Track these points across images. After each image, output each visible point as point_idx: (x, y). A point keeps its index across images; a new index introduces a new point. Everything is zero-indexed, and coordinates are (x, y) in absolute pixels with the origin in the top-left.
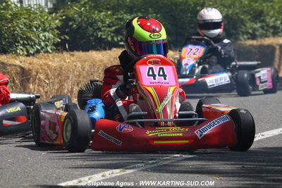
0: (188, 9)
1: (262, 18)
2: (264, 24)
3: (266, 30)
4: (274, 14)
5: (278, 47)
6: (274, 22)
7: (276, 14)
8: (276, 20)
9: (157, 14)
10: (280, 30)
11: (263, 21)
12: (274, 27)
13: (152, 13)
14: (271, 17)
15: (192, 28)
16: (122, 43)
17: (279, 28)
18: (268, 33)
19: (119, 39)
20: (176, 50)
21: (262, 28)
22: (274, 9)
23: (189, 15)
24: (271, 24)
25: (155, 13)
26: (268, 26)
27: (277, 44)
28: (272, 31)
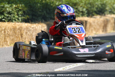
0: (38, 2)
1: (76, 7)
2: (77, 10)
3: (78, 13)
4: (82, 5)
5: (84, 22)
6: (82, 9)
7: (83, 5)
8: (84, 8)
9: (22, 4)
10: (85, 13)
11: (77, 9)
12: (82, 12)
13: (20, 4)
14: (81, 7)
15: (40, 12)
16: (4, 20)
17: (85, 12)
18: (79, 15)
19: (2, 17)
20: (32, 23)
21: (76, 12)
22: (82, 2)
23: (39, 5)
24: (81, 10)
25: (21, 3)
26: (79, 11)
27: (84, 21)
28: (81, 13)
